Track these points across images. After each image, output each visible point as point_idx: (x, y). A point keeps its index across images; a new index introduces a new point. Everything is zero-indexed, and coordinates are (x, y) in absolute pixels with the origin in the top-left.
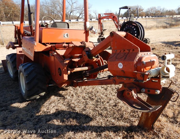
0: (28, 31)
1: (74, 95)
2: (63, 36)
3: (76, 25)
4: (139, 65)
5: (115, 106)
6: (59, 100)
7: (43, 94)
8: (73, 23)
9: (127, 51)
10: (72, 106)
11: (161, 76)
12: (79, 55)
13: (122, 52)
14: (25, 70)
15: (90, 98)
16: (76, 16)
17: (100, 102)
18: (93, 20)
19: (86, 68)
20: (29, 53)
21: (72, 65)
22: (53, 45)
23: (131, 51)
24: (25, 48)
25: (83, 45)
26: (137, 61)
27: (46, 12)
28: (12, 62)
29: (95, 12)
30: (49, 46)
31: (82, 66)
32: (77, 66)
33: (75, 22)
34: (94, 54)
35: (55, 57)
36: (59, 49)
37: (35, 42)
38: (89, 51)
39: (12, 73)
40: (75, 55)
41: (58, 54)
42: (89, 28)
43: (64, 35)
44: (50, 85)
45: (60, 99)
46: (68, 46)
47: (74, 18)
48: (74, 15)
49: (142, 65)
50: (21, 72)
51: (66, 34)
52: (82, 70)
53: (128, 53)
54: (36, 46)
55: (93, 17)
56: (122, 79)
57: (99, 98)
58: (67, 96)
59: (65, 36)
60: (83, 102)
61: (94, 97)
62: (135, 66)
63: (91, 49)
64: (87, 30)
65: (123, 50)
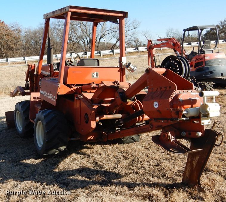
0: (46, 71)
1: (103, 153)
2: (92, 76)
3: (109, 60)
4: (175, 103)
5: (158, 165)
6: (82, 159)
7: (63, 148)
8: (105, 57)
9: (164, 89)
10: (99, 165)
11: (201, 115)
12: (110, 99)
13: (159, 90)
14: (45, 117)
15: (124, 157)
16: (109, 43)
17: (137, 161)
18: (140, 49)
19: (120, 116)
20: (50, 97)
21: (102, 111)
22: (79, 87)
23: (168, 88)
24: (45, 91)
25: (115, 85)
26: (173, 98)
27: (58, 40)
28: (24, 112)
29: (146, 35)
30: (74, 88)
31: (114, 112)
32: (108, 113)
33: (107, 55)
34: (128, 95)
35: (81, 101)
36: (86, 92)
37: (59, 83)
38: (122, 92)
39: (20, 127)
40: (106, 99)
41: (85, 98)
42: (126, 64)
43: (93, 74)
44: (71, 139)
45: (84, 157)
46: (98, 87)
47: (107, 46)
48: (106, 42)
49: (178, 102)
50: (38, 120)
51: (95, 73)
52: (114, 118)
53: (165, 91)
54: (59, 88)
55: (143, 44)
56: (160, 122)
57: (136, 158)
58: (93, 155)
59: (94, 76)
60: (115, 161)
61: (130, 156)
62: (170, 104)
63: (125, 90)
64: (123, 67)
65: (159, 88)
